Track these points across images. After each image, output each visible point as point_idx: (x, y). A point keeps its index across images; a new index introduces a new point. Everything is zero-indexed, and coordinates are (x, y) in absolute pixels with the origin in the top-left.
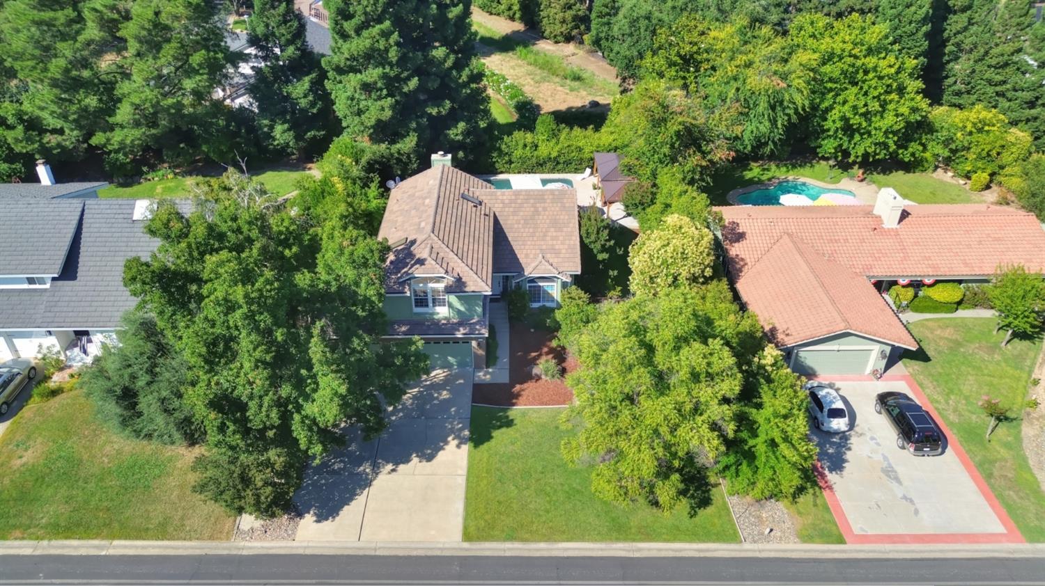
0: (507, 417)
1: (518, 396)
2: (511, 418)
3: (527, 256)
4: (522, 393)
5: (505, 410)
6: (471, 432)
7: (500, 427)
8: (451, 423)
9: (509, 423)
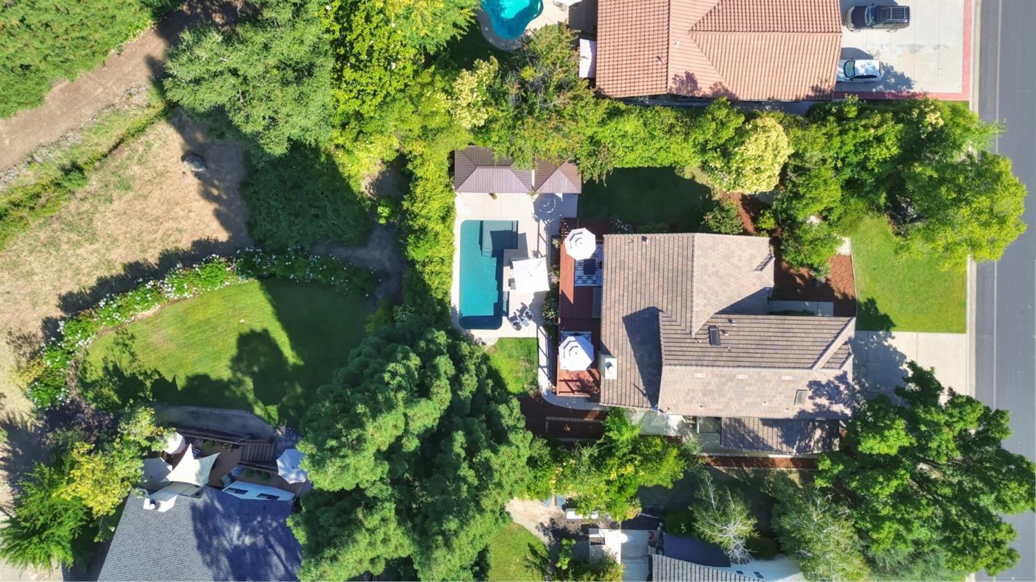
0: (865, 303)
1: (845, 295)
2: (866, 301)
3: (754, 285)
4: (842, 291)
5: (859, 304)
6: (882, 329)
7: (876, 309)
8: (872, 343)
9: (872, 302)
